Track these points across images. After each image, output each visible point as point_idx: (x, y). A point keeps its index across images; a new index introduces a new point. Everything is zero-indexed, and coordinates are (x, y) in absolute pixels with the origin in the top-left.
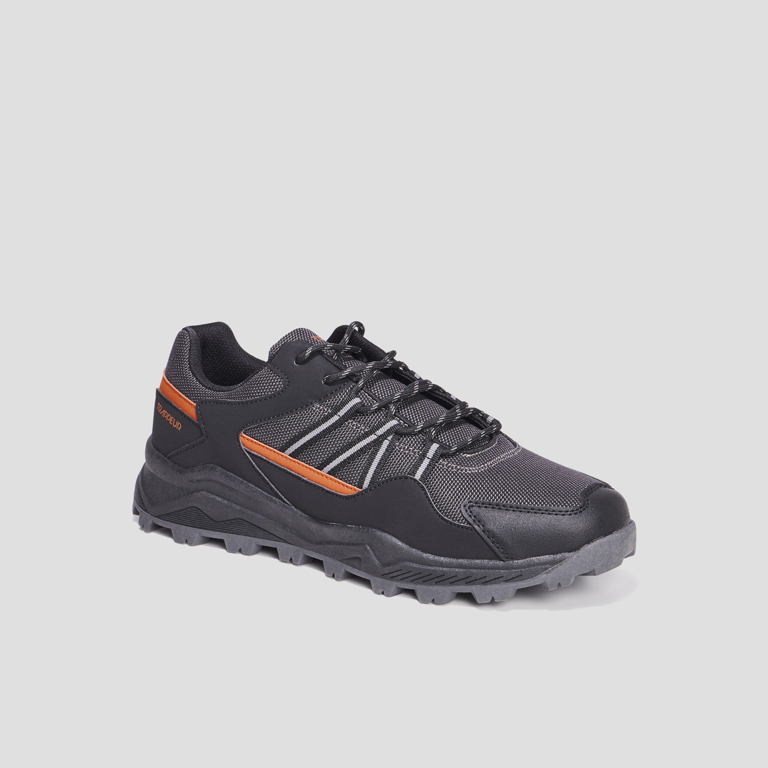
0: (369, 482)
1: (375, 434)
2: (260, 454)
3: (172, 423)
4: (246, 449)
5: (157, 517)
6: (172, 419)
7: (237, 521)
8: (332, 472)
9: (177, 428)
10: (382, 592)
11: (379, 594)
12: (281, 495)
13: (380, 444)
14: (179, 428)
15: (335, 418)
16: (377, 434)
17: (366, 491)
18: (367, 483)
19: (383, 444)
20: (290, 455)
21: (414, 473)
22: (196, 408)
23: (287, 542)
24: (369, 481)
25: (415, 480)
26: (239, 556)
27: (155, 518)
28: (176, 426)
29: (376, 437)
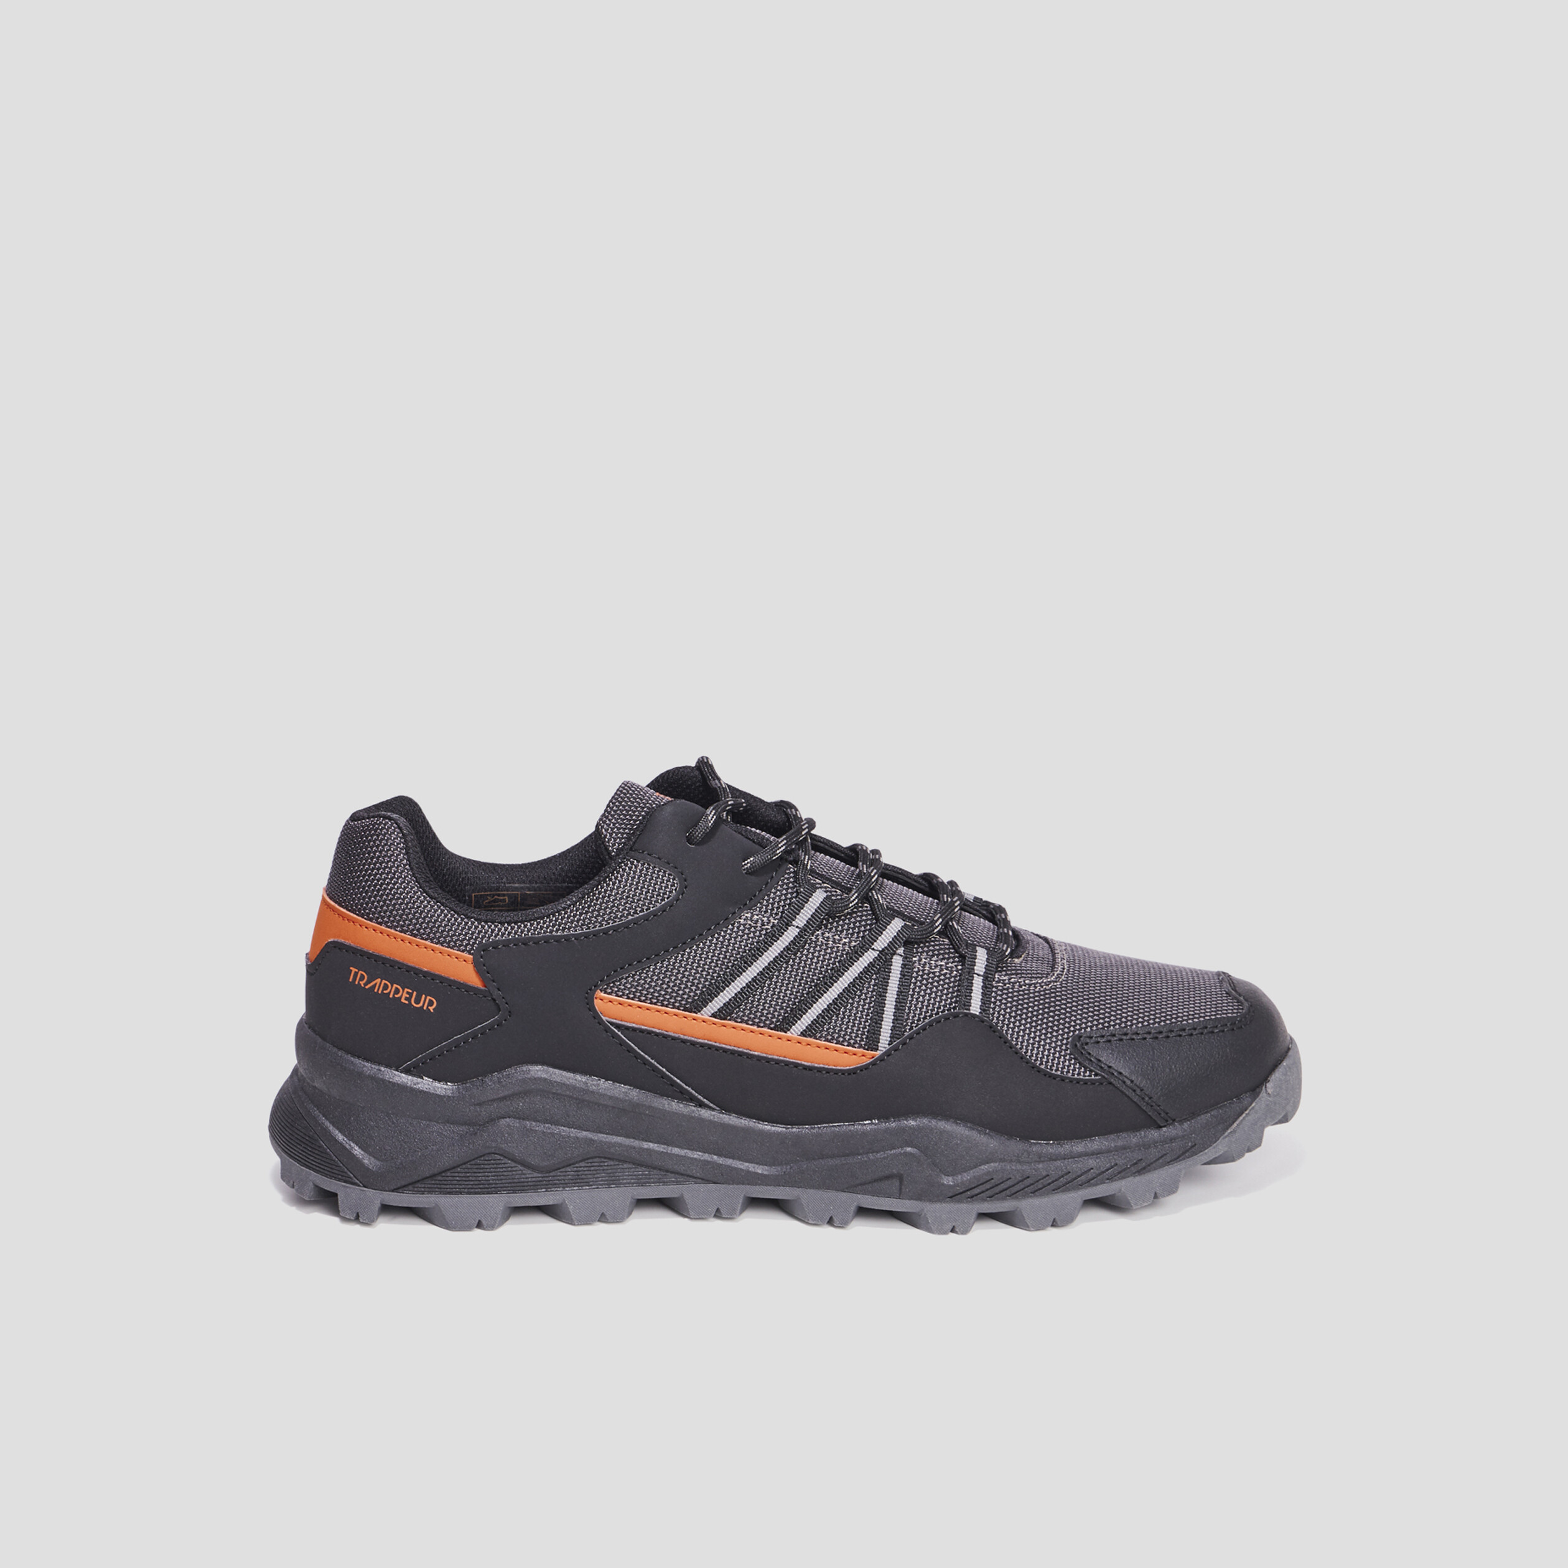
0: (890, 1037)
1: (873, 949)
2: (643, 1025)
3: (410, 1002)
4: (609, 1020)
5: (393, 1191)
6: (408, 993)
7: (588, 1163)
8: (809, 1032)
9: (425, 1008)
10: (951, 1227)
11: (945, 1233)
12: (697, 1094)
13: (888, 965)
14: (431, 1009)
15: (791, 934)
16: (875, 948)
17: (888, 1053)
18: (885, 1038)
19: (893, 964)
20: (714, 1015)
21: (968, 1005)
22: (476, 964)
23: (707, 1180)
24: (889, 1035)
25: (974, 1016)
26: (600, 1228)
27: (390, 1193)
28: (421, 1004)
29: (876, 954)
